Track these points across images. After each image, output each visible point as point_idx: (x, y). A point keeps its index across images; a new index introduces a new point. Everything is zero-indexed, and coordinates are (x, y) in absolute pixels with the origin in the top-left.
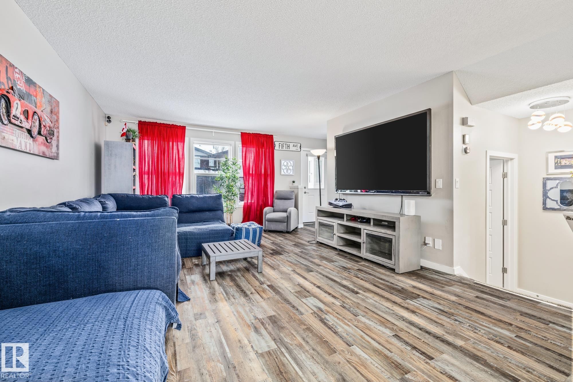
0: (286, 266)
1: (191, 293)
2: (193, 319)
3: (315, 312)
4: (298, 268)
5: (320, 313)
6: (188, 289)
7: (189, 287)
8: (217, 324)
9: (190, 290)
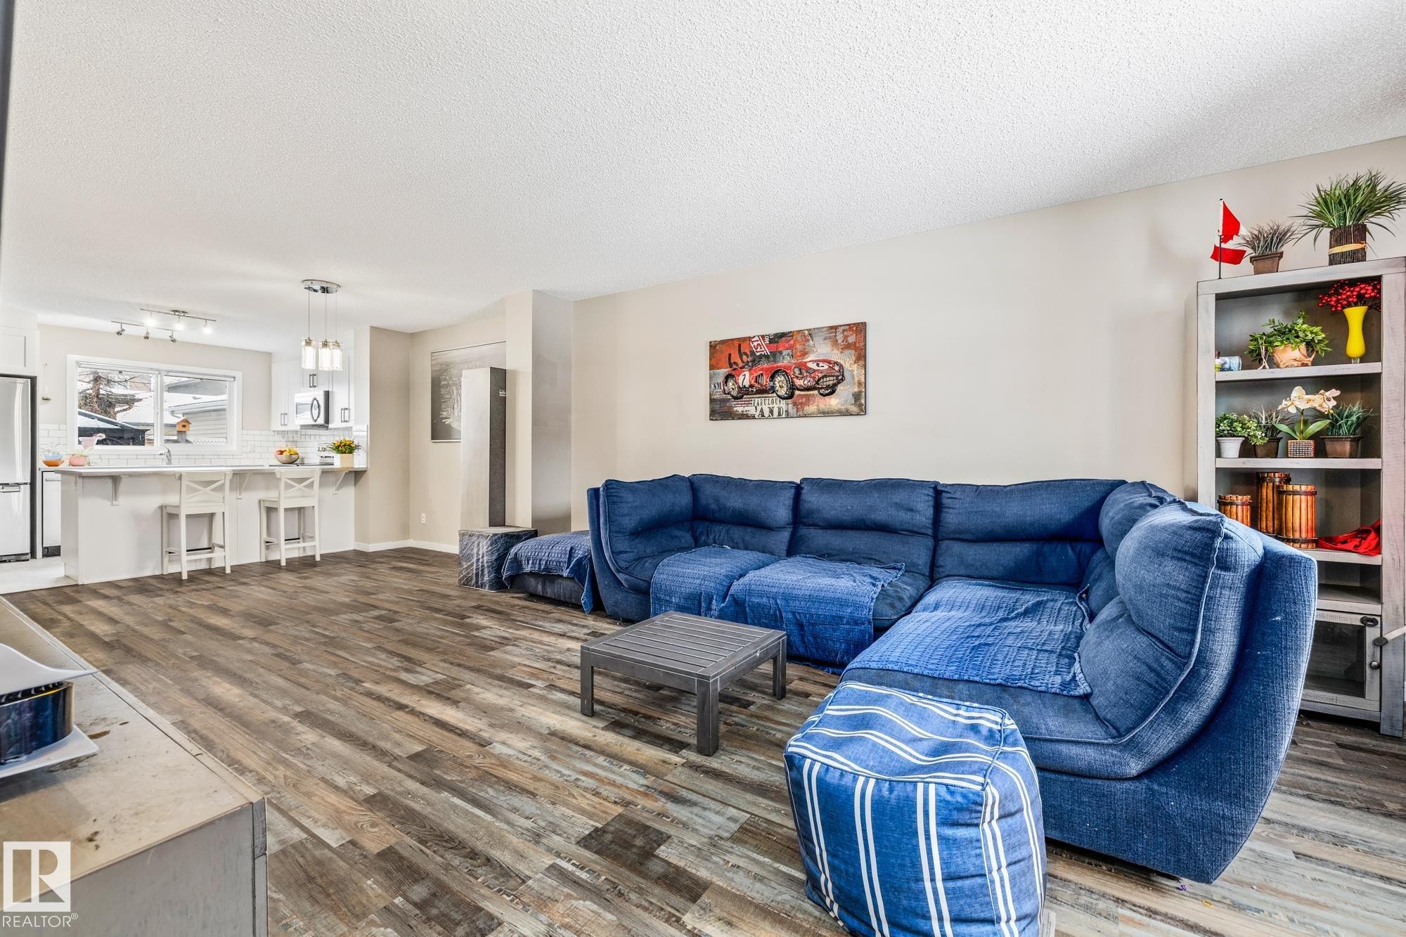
0: (520, 756)
3: (420, 665)
4: (468, 762)
5: (410, 665)
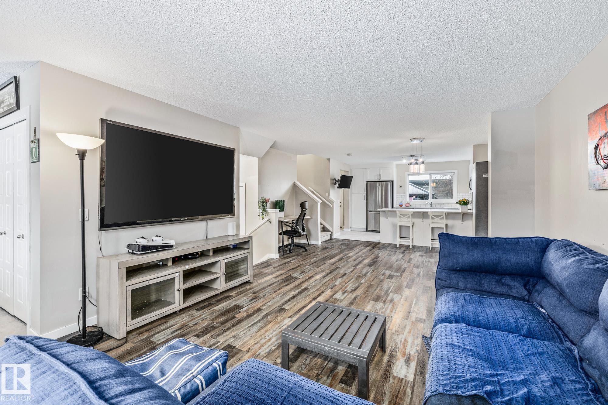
1: (418, 344)
2: (426, 321)
6: (419, 352)
7: (417, 354)
8: (411, 311)
9: (418, 348)
